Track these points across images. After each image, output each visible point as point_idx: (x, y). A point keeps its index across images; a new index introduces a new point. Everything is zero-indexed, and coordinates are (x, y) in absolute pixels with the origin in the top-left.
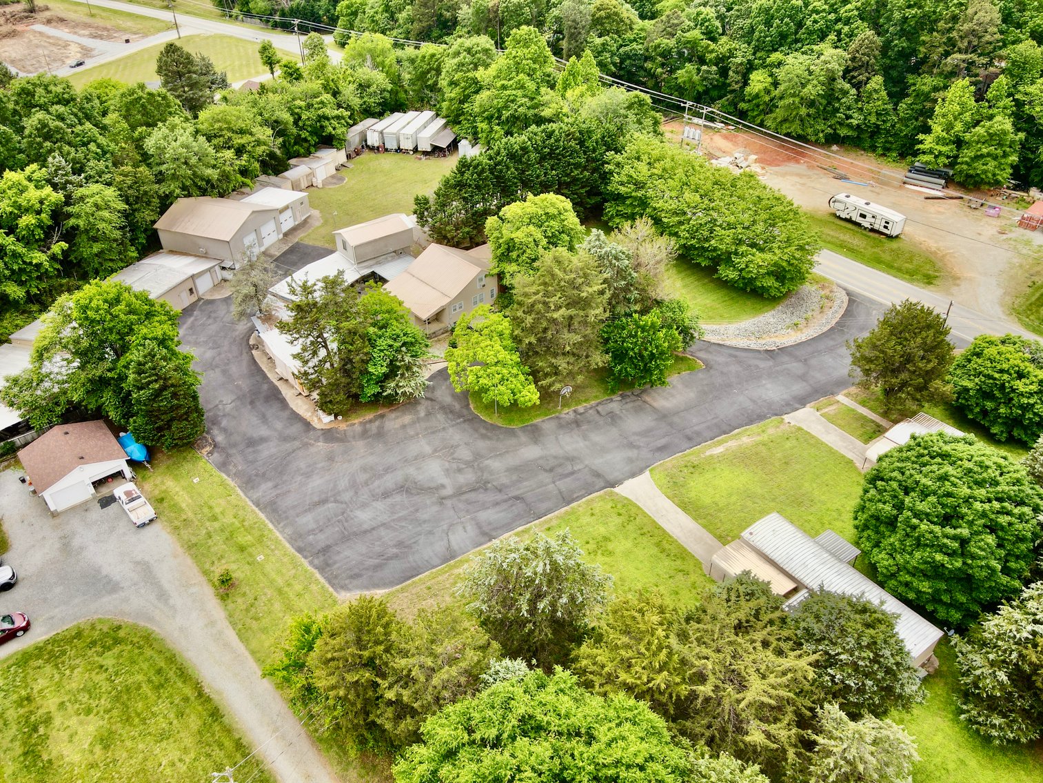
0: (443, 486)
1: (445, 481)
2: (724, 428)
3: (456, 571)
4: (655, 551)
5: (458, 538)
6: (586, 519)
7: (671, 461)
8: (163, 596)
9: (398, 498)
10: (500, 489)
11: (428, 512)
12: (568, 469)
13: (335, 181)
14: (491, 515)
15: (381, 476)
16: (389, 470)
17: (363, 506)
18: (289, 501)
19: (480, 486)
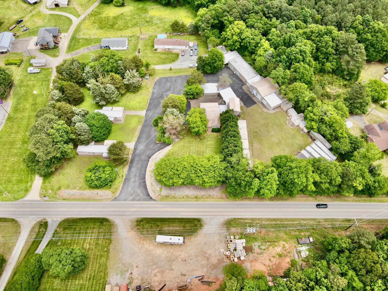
1: (166, 94)
5: (155, 91)
6: (145, 104)
7: (143, 120)
9: (168, 88)
10: (159, 98)
11: (163, 90)
12: (154, 107)
13: (291, 124)
14: (156, 95)
15: (174, 88)
16: (174, 89)
17: (170, 84)
18: (179, 78)
19: (161, 97)
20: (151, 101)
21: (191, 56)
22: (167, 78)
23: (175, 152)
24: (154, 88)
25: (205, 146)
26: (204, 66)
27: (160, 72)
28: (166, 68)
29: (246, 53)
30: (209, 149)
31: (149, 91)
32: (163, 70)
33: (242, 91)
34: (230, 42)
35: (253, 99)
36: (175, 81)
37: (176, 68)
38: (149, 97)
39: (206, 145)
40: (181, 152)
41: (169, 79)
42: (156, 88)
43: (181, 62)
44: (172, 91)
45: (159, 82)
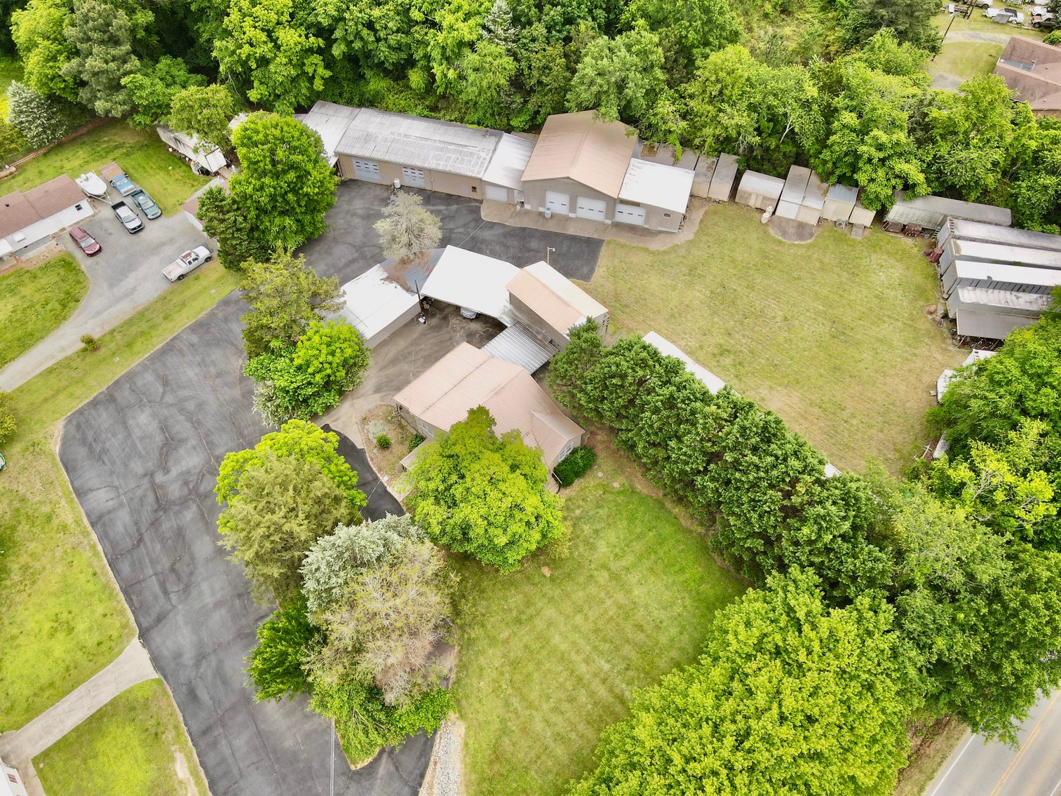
0: (167, 471)
1: (174, 472)
3: (63, 502)
5: (101, 498)
6: (100, 609)
8: (99, 313)
9: (159, 439)
10: (155, 524)
11: (138, 467)
12: (173, 587)
13: (791, 230)
14: (123, 520)
15: (190, 419)
16: (196, 424)
17: (154, 415)
18: (172, 360)
19: (162, 505)
20: (126, 568)
21: (137, 230)
22: (108, 397)
23: (504, 731)
24: (80, 493)
25: (603, 577)
26: (253, 229)
27: (49, 393)
28: (61, 356)
29: (376, 84)
30: (633, 578)
31: (64, 528)
32: (50, 371)
33: (501, 231)
34: (280, 70)
35: (571, 230)
36: (165, 383)
37: (115, 324)
38: (93, 552)
39: (605, 567)
40: (530, 706)
41: (124, 395)
42: (94, 483)
43: (111, 286)
44: (193, 442)
45: (84, 441)
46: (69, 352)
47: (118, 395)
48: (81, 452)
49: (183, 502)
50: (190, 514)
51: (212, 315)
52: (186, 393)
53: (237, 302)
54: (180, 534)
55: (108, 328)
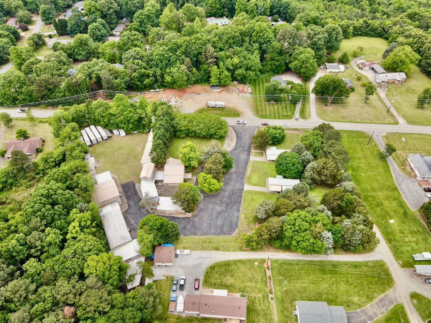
0: (223, 209)
1: (222, 208)
2: (245, 168)
3: (242, 219)
4: (259, 195)
5: (236, 214)
6: (247, 198)
7: (245, 180)
8: (209, 258)
9: (220, 216)
10: (231, 203)
11: (226, 214)
12: (235, 192)
14: (235, 208)
15: (212, 215)
16: (212, 213)
17: (217, 222)
18: (205, 231)
19: (228, 205)
20: (239, 200)
22: (222, 233)
24: (238, 218)
28: (224, 252)
31: (244, 214)
32: (228, 250)
36: (210, 226)
37: (208, 251)
38: (243, 206)
41: (219, 231)
42: (235, 217)
43: (201, 264)
44: (215, 211)
45: (232, 227)
46: (221, 252)
47: (220, 232)
48: (233, 225)
49: (224, 202)
50: (225, 200)
51: (191, 234)
52: (209, 221)
53: (184, 233)
54: (228, 198)
55: (211, 251)
